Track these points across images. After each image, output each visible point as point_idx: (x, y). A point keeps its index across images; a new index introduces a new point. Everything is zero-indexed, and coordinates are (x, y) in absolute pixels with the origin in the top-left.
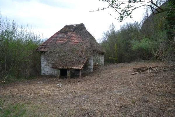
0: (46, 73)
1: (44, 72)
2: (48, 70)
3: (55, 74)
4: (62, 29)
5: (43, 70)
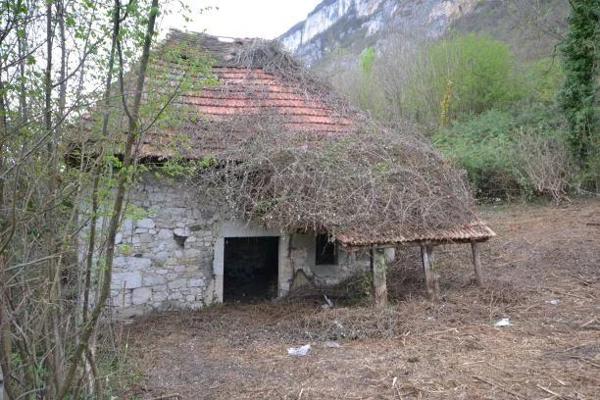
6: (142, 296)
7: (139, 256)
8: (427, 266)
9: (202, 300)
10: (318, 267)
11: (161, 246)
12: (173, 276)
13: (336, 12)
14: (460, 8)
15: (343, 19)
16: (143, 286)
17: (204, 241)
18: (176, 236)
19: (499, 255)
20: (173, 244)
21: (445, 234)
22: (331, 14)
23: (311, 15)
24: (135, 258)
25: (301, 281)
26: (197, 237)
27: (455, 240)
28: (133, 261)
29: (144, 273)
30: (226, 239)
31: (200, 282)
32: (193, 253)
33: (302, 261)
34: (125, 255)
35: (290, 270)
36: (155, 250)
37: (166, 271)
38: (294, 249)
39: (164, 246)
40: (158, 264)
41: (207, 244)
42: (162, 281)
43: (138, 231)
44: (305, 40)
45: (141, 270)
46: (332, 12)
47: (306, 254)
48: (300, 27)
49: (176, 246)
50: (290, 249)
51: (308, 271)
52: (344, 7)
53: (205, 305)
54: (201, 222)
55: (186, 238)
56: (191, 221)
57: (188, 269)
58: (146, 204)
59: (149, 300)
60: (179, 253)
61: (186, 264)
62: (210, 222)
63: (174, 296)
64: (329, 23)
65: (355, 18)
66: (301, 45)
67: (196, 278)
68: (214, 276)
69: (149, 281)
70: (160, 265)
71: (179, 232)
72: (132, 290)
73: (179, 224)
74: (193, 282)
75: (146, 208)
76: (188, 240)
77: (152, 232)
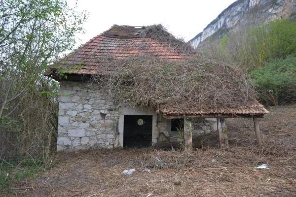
0: (76, 143)
1: (67, 142)
2: (81, 133)
3: (108, 143)
4: (108, 31)
5: (66, 134)
6: (85, 141)
7: (84, 122)
8: (220, 130)
9: (113, 145)
10: (173, 132)
11: (94, 118)
12: (99, 133)
13: (217, 27)
14: (281, 17)
15: (220, 29)
16: (86, 136)
17: (114, 116)
18: (101, 114)
19: (281, 129)
20: (100, 117)
21: (231, 111)
22: (214, 28)
23: (205, 29)
24: (83, 123)
25: (163, 139)
26: (111, 114)
27: (238, 115)
28: (82, 124)
29: (86, 130)
30: (125, 116)
31: (112, 136)
32: (109, 121)
33: (164, 129)
34: (78, 121)
35: (157, 132)
36: (91, 119)
37: (96, 130)
38: (160, 122)
39: (96, 118)
40: (93, 126)
41: (116, 118)
42: (94, 134)
43: (84, 110)
44: (202, 40)
45: (85, 129)
46: (215, 27)
47: (166, 125)
48: (200, 35)
49: (101, 118)
50: (158, 122)
51: (167, 134)
52: (220, 24)
53: (114, 147)
54: (113, 107)
55: (106, 114)
56: (108, 107)
57: (106, 129)
58: (88, 98)
59: (88, 143)
60: (102, 122)
61: (106, 127)
62: (117, 107)
63: (100, 142)
64: (213, 32)
65: (226, 28)
66: (201, 43)
67: (110, 134)
68: (119, 134)
69: (88, 134)
70: (93, 127)
71: (102, 112)
72: (81, 138)
73: (102, 108)
74: (109, 136)
75: (88, 100)
76: (107, 116)
77: (90, 111)
